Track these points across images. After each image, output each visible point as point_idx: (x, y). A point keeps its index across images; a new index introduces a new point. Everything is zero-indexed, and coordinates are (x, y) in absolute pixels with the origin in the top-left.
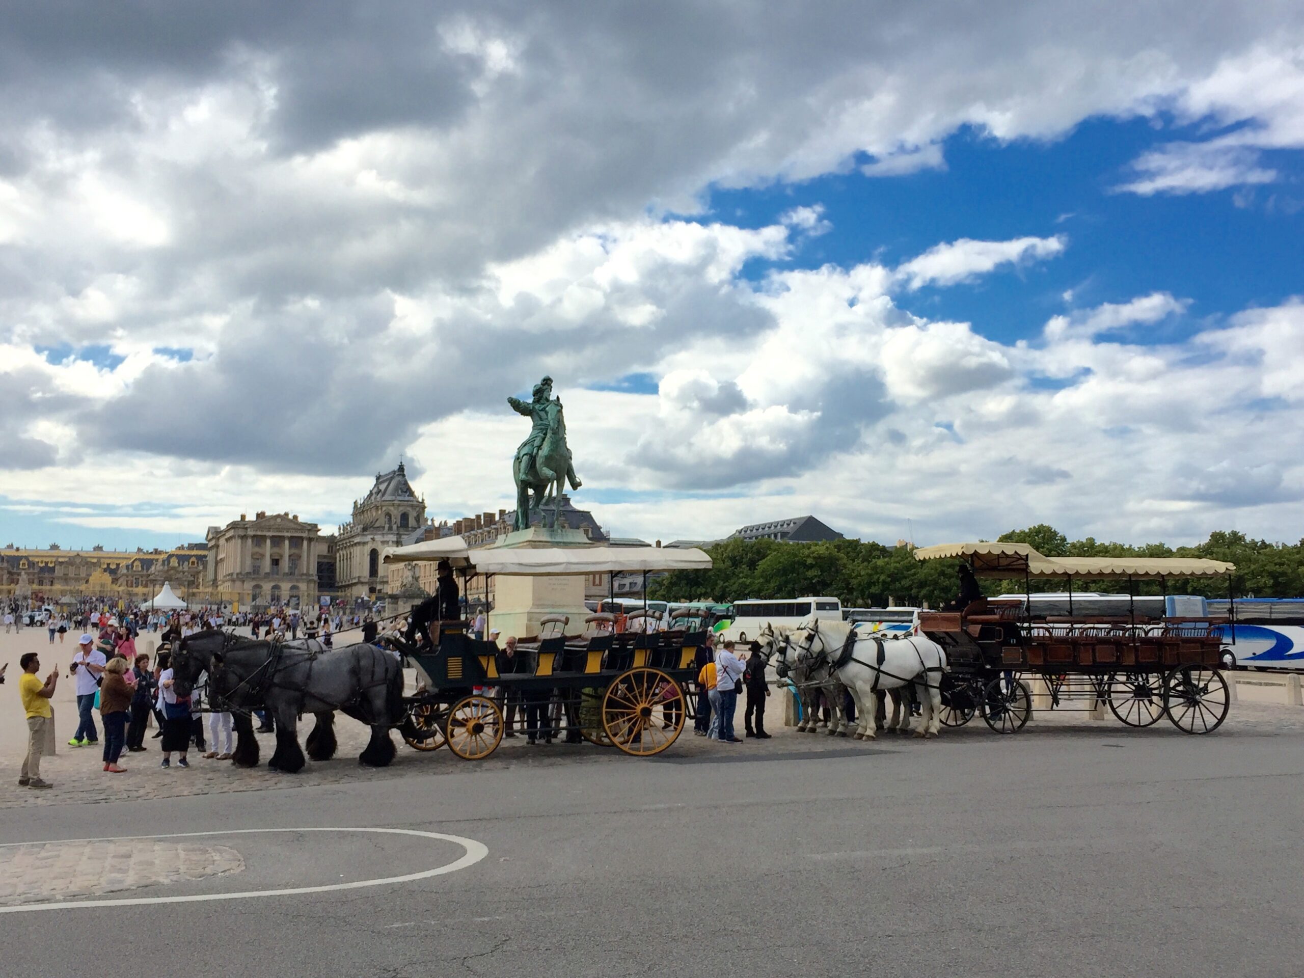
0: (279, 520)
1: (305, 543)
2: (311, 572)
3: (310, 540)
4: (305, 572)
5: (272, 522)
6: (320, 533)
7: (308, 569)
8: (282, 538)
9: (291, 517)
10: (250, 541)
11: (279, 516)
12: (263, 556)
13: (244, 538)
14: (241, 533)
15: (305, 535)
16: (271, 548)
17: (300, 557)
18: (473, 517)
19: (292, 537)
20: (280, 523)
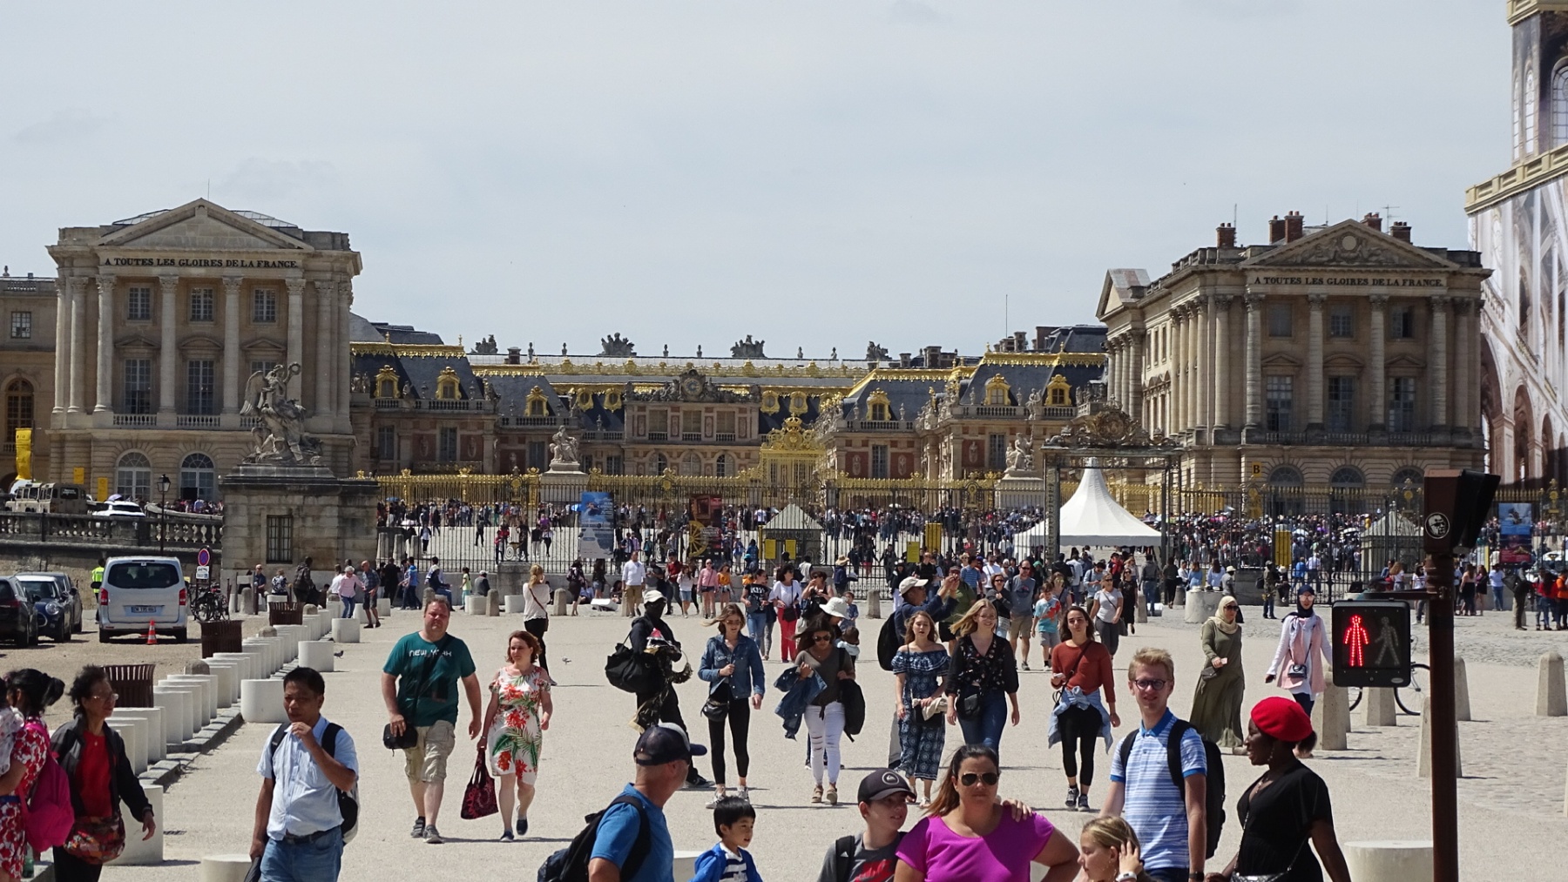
0: (1349, 242)
1: (1440, 319)
2: (1463, 422)
3: (1455, 308)
4: (1442, 418)
5: (1327, 251)
7: (1452, 407)
8: (1362, 305)
9: (1386, 228)
10: (1252, 318)
11: (1348, 228)
12: (1299, 366)
13: (1233, 306)
14: (1227, 290)
15: (1435, 290)
16: (1327, 338)
17: (1422, 368)
19: (1394, 300)
20: (1353, 251)
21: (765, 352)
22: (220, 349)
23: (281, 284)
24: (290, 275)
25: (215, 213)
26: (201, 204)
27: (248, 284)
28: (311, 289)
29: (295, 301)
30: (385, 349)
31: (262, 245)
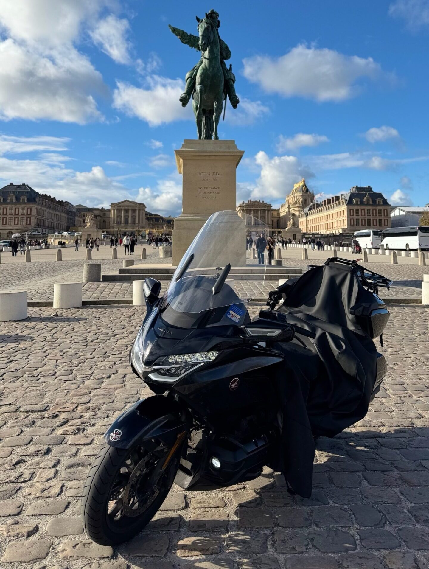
0: (256, 203)
1: (266, 212)
3: (268, 210)
5: (254, 204)
6: (272, 208)
7: (268, 222)
8: (258, 210)
9: (261, 201)
10: (246, 212)
11: (256, 201)
12: (251, 218)
13: (243, 210)
15: (266, 208)
16: (254, 214)
17: (265, 217)
18: (331, 198)
19: (261, 210)
22: (129, 216)
23: (135, 210)
24: (137, 208)
25: (128, 201)
26: (126, 200)
27: (132, 209)
28: (139, 210)
29: (137, 211)
30: (154, 216)
31: (133, 205)
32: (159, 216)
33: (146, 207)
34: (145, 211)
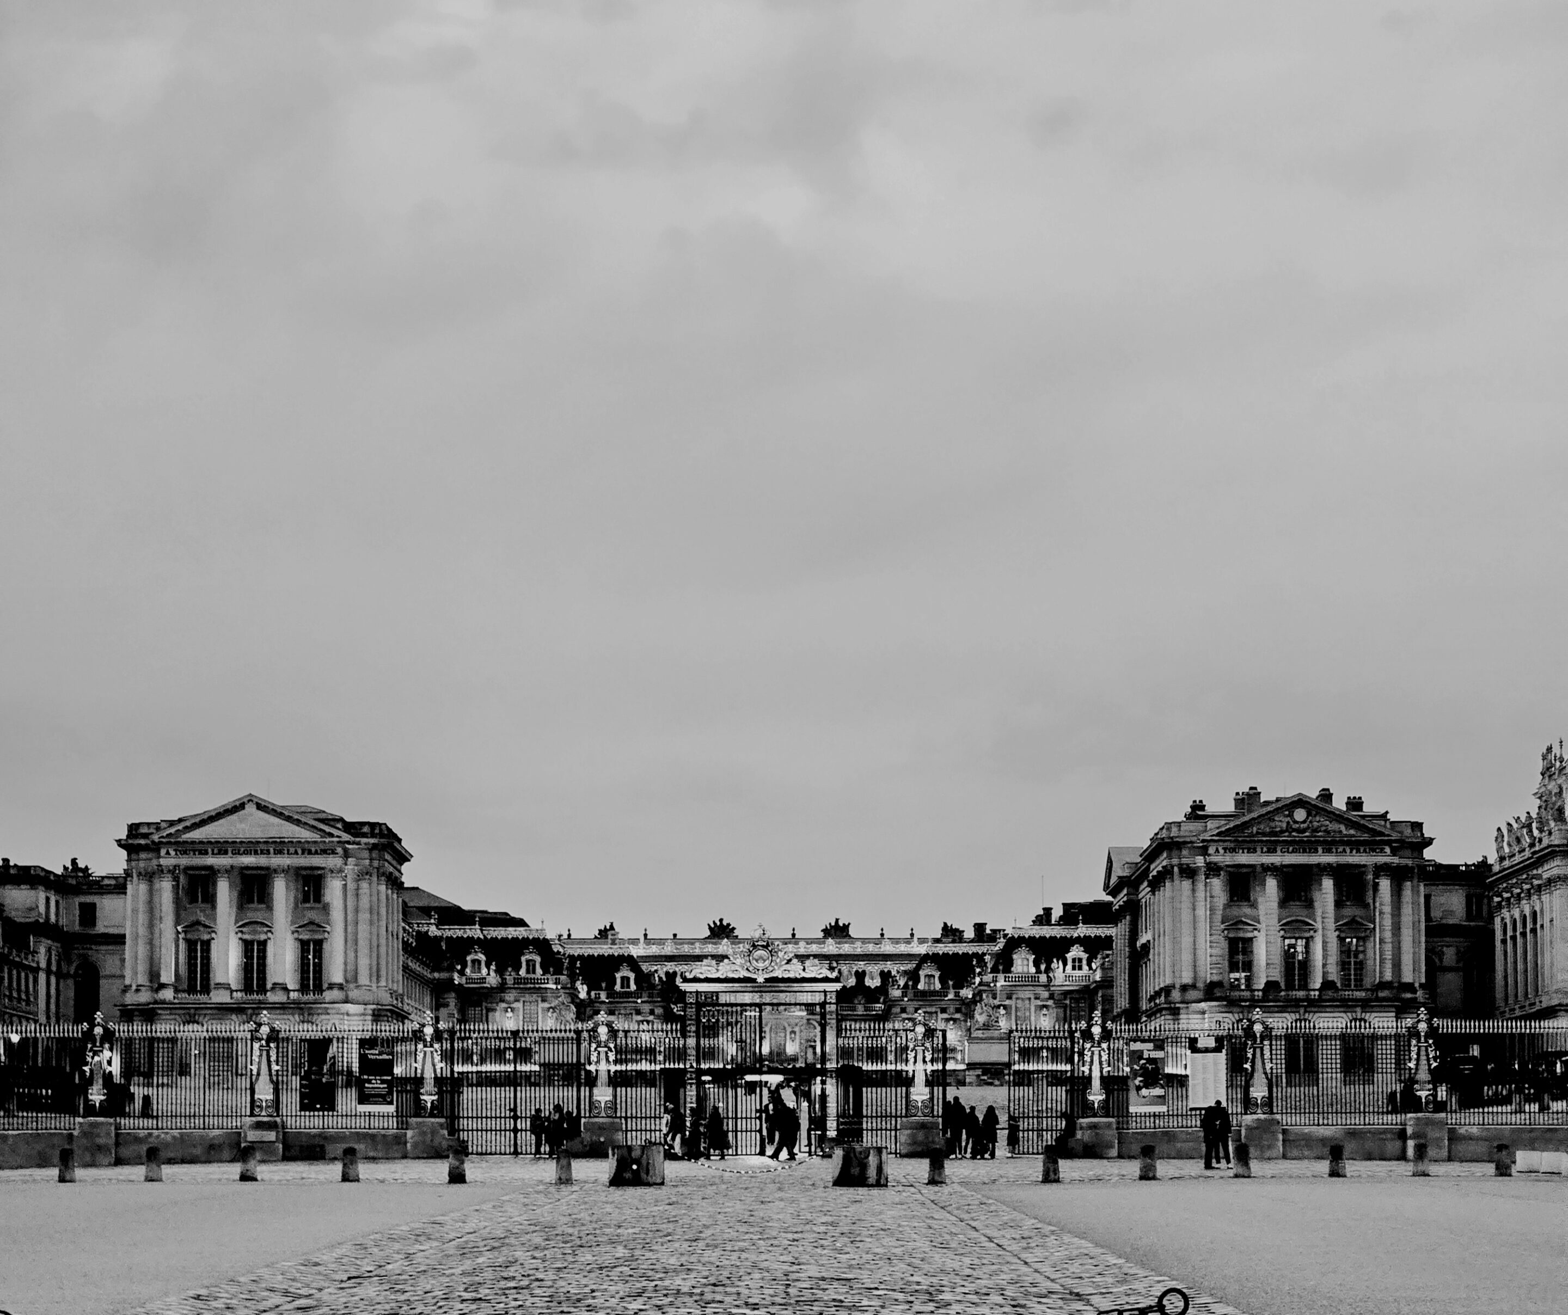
0: (1300, 814)
1: (1386, 887)
2: (1407, 977)
3: (1400, 874)
4: (1388, 976)
5: (1281, 822)
8: (1313, 873)
9: (1339, 803)
11: (1300, 802)
12: (1258, 929)
15: (1383, 858)
16: (1282, 903)
17: (1370, 931)
19: (1342, 866)
20: (1304, 822)
21: (852, 932)
22: (272, 930)
23: (322, 872)
24: (330, 862)
25: (262, 807)
26: (251, 799)
27: (295, 873)
29: (336, 886)
30: (475, 932)
31: (305, 834)
32: (521, 923)
33: (403, 858)
34: (395, 883)
